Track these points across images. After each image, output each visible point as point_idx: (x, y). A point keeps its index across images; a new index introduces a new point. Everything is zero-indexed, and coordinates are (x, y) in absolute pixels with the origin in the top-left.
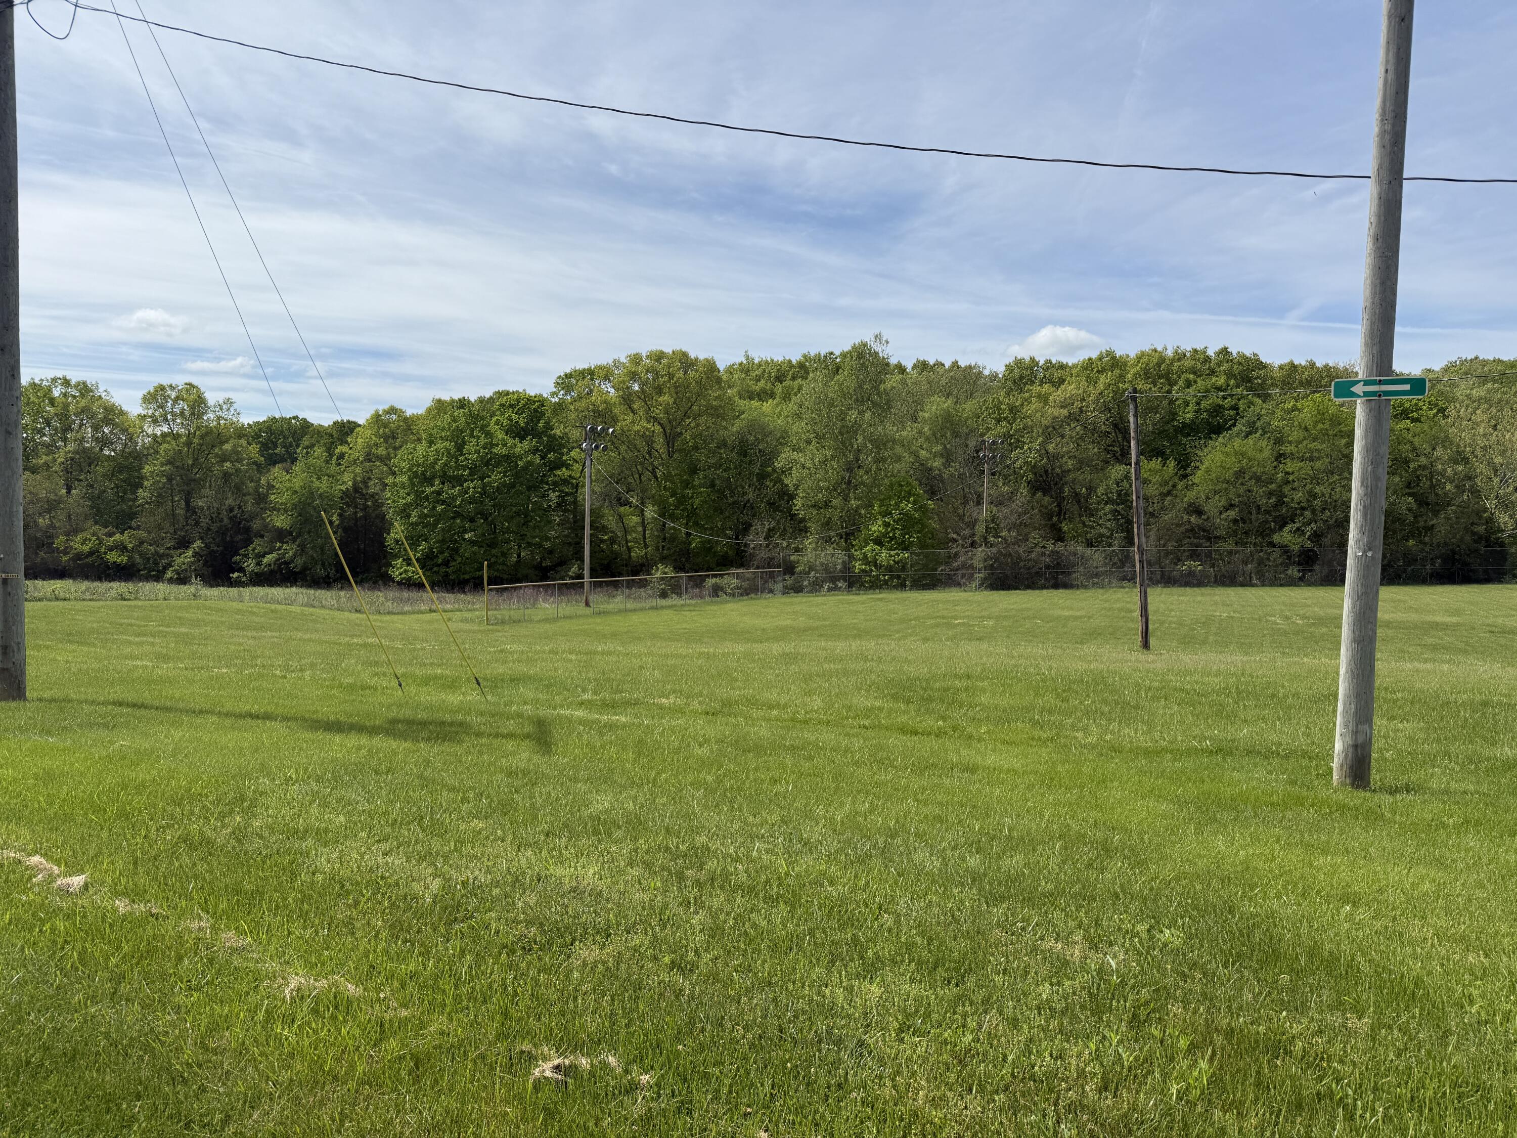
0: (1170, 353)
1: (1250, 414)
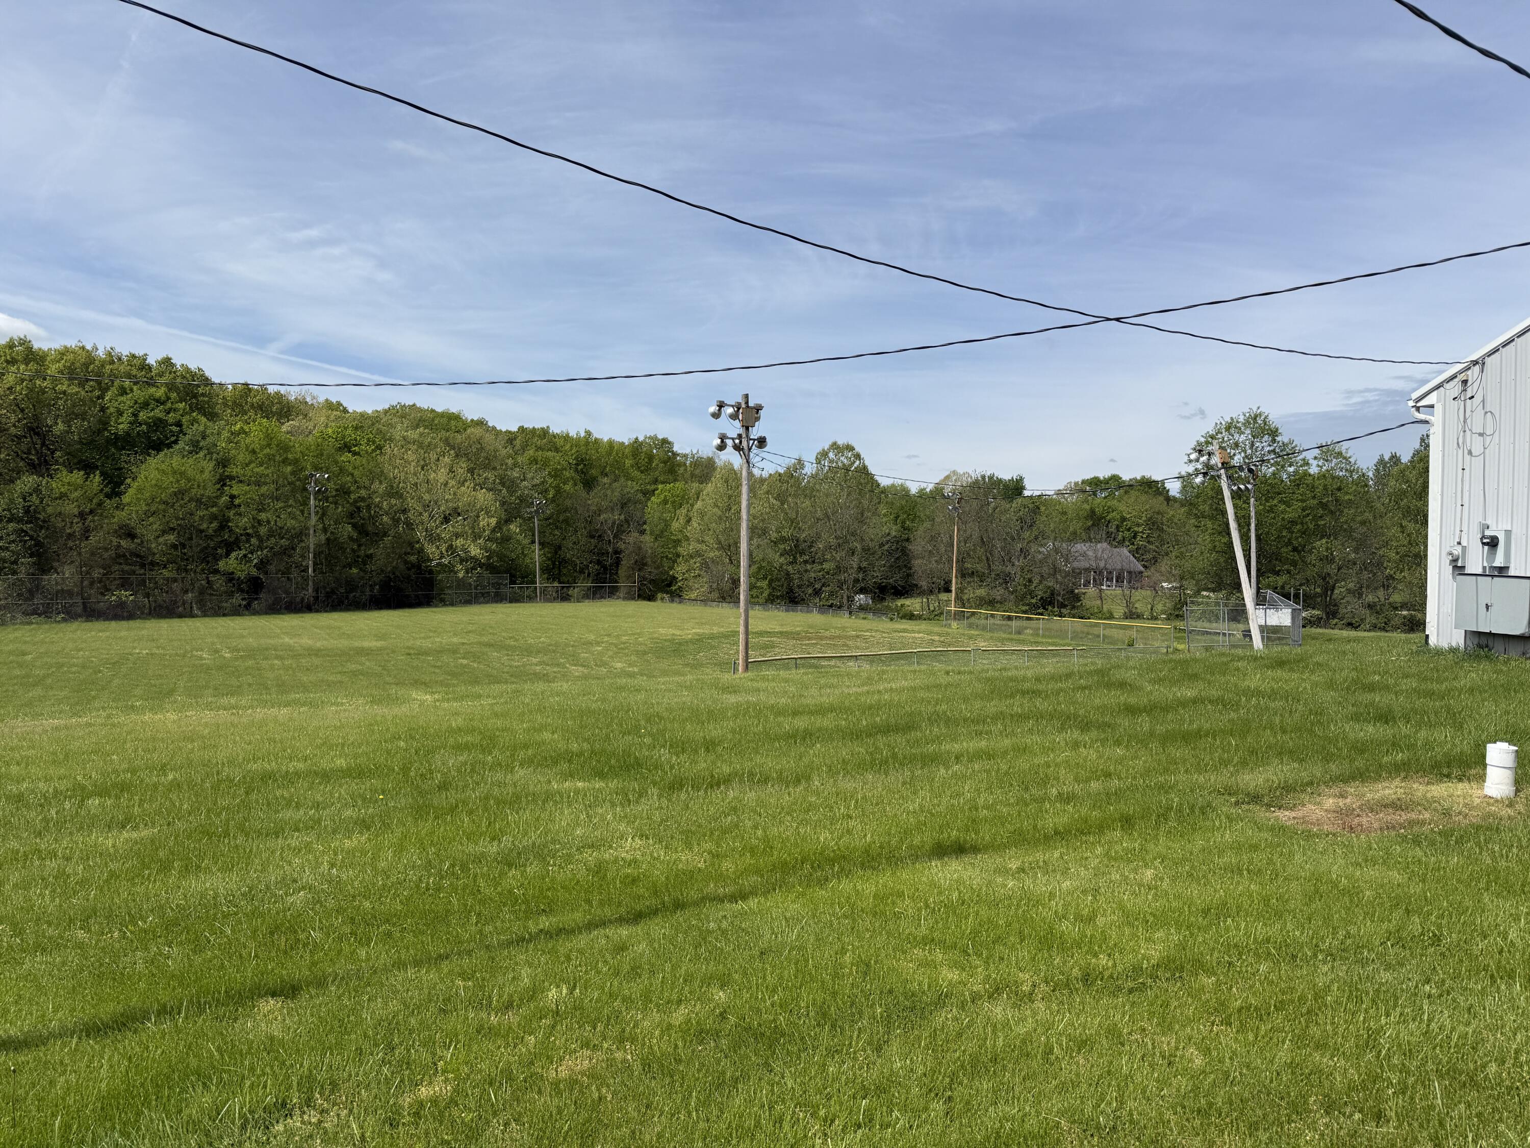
0: (101, 353)
1: (193, 431)
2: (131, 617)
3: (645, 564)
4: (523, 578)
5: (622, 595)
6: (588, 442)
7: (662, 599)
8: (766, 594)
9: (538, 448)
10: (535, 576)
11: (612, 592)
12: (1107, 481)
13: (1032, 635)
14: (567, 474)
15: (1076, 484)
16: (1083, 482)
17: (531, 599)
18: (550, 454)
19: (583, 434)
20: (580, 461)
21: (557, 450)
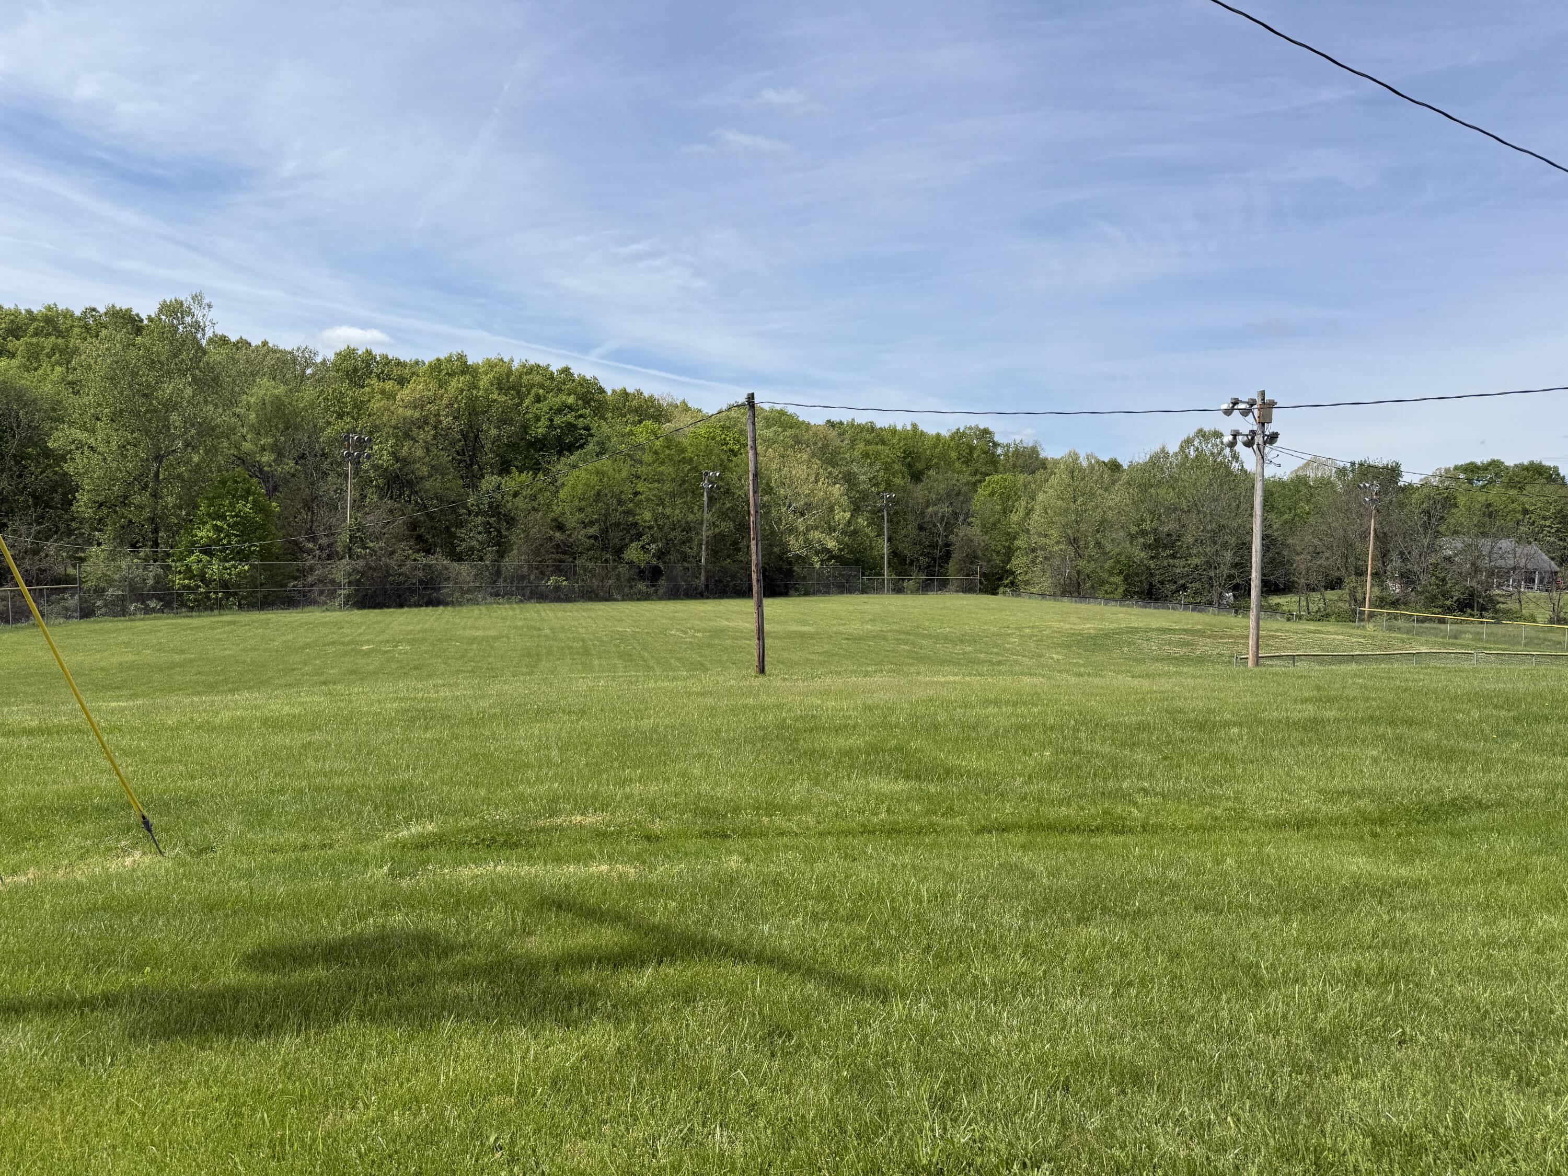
1: (600, 434)
2: (568, 599)
3: (976, 557)
4: (871, 570)
5: (954, 588)
6: (916, 434)
7: (1004, 593)
8: (1121, 590)
9: (868, 442)
10: (882, 568)
11: (943, 586)
12: (1486, 468)
13: (1472, 640)
14: (896, 467)
15: (1447, 470)
16: (1456, 468)
17: (879, 590)
18: (880, 447)
19: (909, 428)
20: (908, 454)
21: (883, 443)
